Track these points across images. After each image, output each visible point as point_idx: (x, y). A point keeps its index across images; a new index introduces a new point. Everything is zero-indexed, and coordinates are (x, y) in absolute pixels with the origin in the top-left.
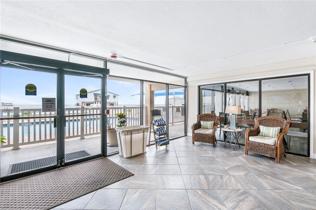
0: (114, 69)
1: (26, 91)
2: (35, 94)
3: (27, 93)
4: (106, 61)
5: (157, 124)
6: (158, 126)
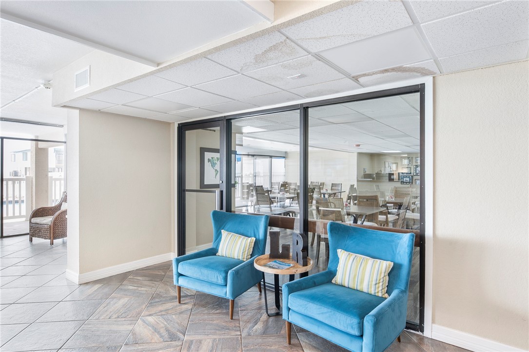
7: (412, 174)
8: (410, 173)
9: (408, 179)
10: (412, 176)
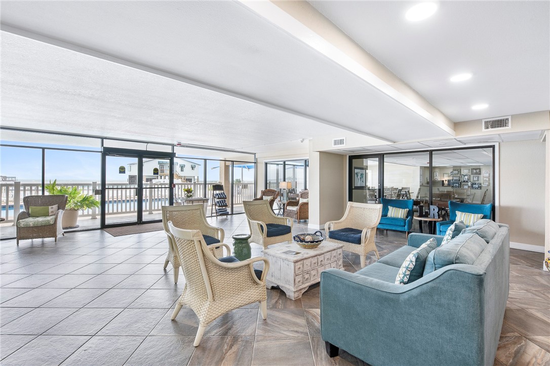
0: (178, 151)
1: (120, 171)
2: (125, 173)
3: (120, 172)
4: (173, 146)
5: (217, 197)
6: (218, 199)
7: (460, 181)
8: (459, 180)
9: (457, 185)
10: (461, 183)
